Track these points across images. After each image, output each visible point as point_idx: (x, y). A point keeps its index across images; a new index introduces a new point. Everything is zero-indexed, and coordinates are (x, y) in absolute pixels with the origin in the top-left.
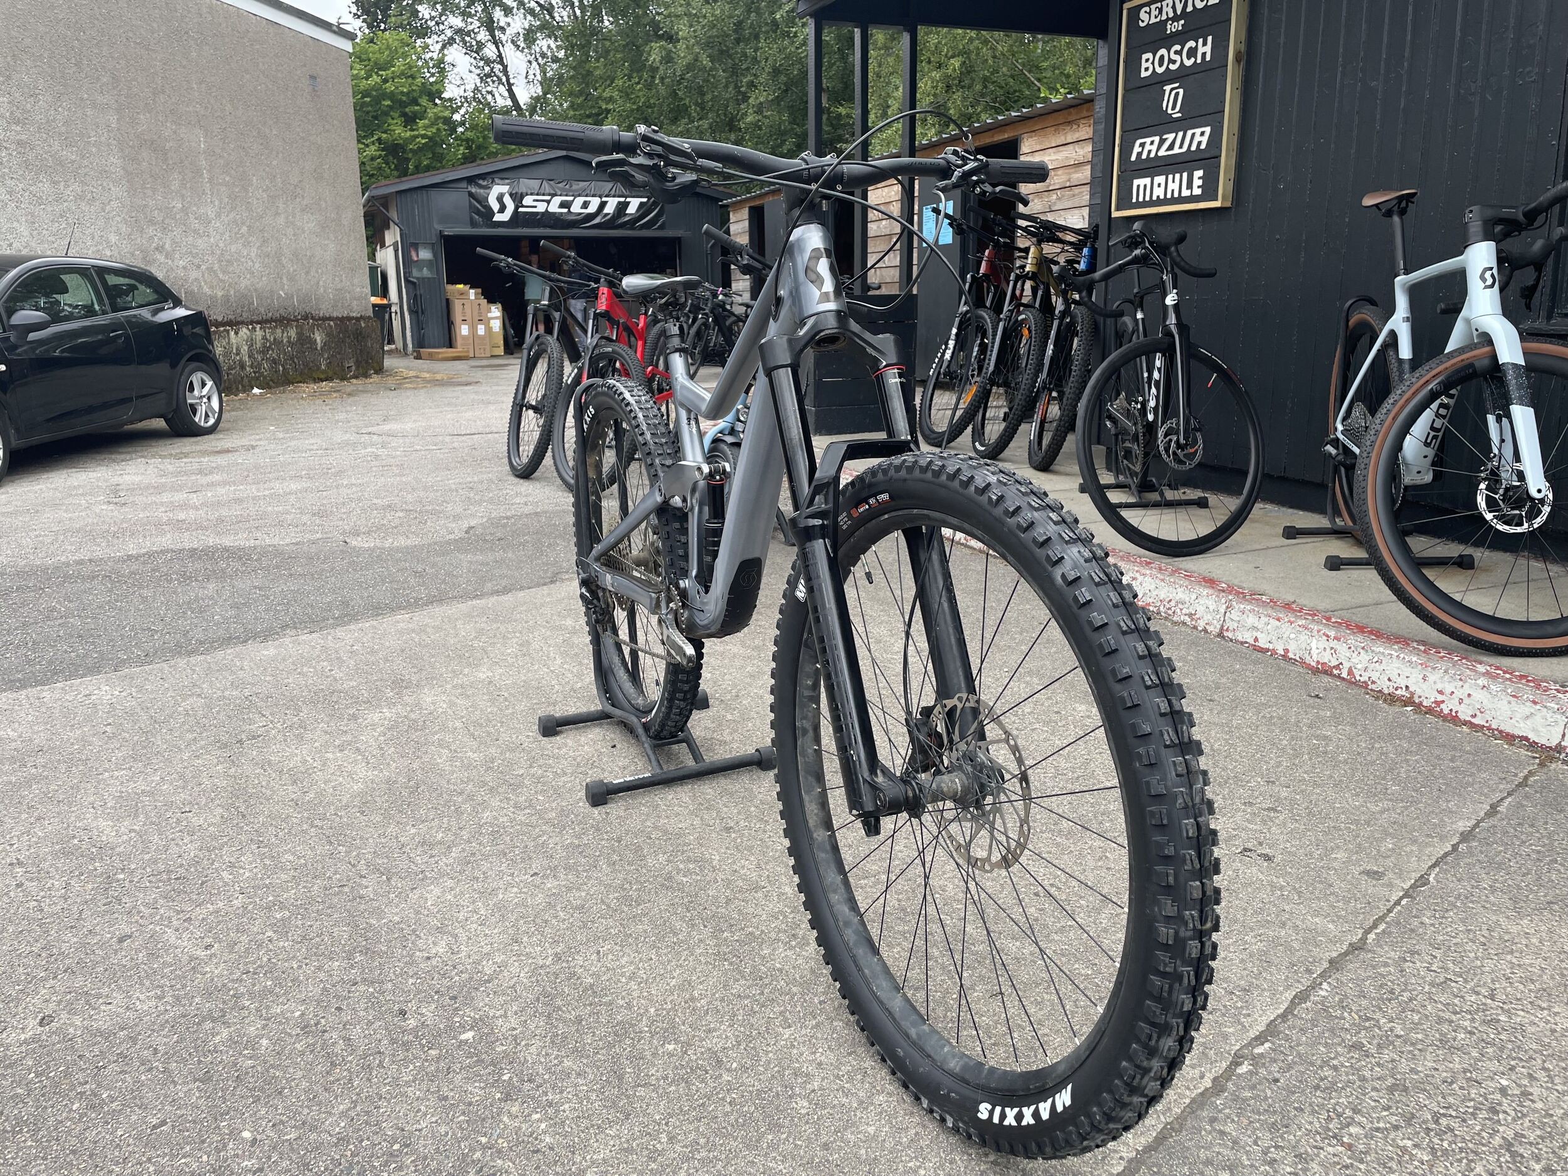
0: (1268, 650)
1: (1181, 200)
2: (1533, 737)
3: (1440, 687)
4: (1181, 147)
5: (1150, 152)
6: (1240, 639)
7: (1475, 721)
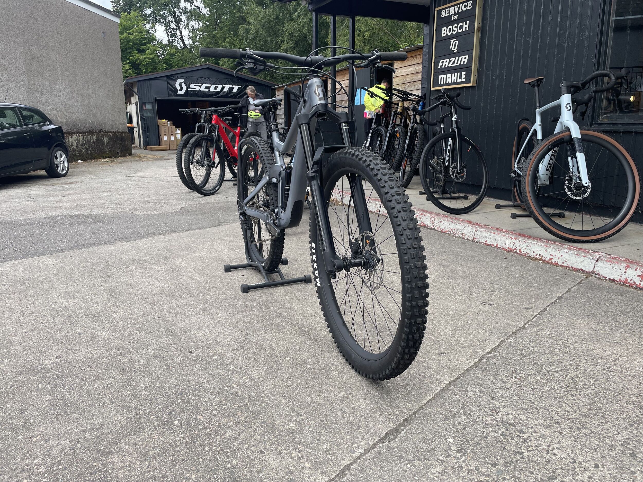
0: (490, 245)
1: (457, 83)
2: (584, 269)
3: (551, 253)
4: (457, 63)
5: (445, 65)
6: (480, 241)
7: (564, 265)
